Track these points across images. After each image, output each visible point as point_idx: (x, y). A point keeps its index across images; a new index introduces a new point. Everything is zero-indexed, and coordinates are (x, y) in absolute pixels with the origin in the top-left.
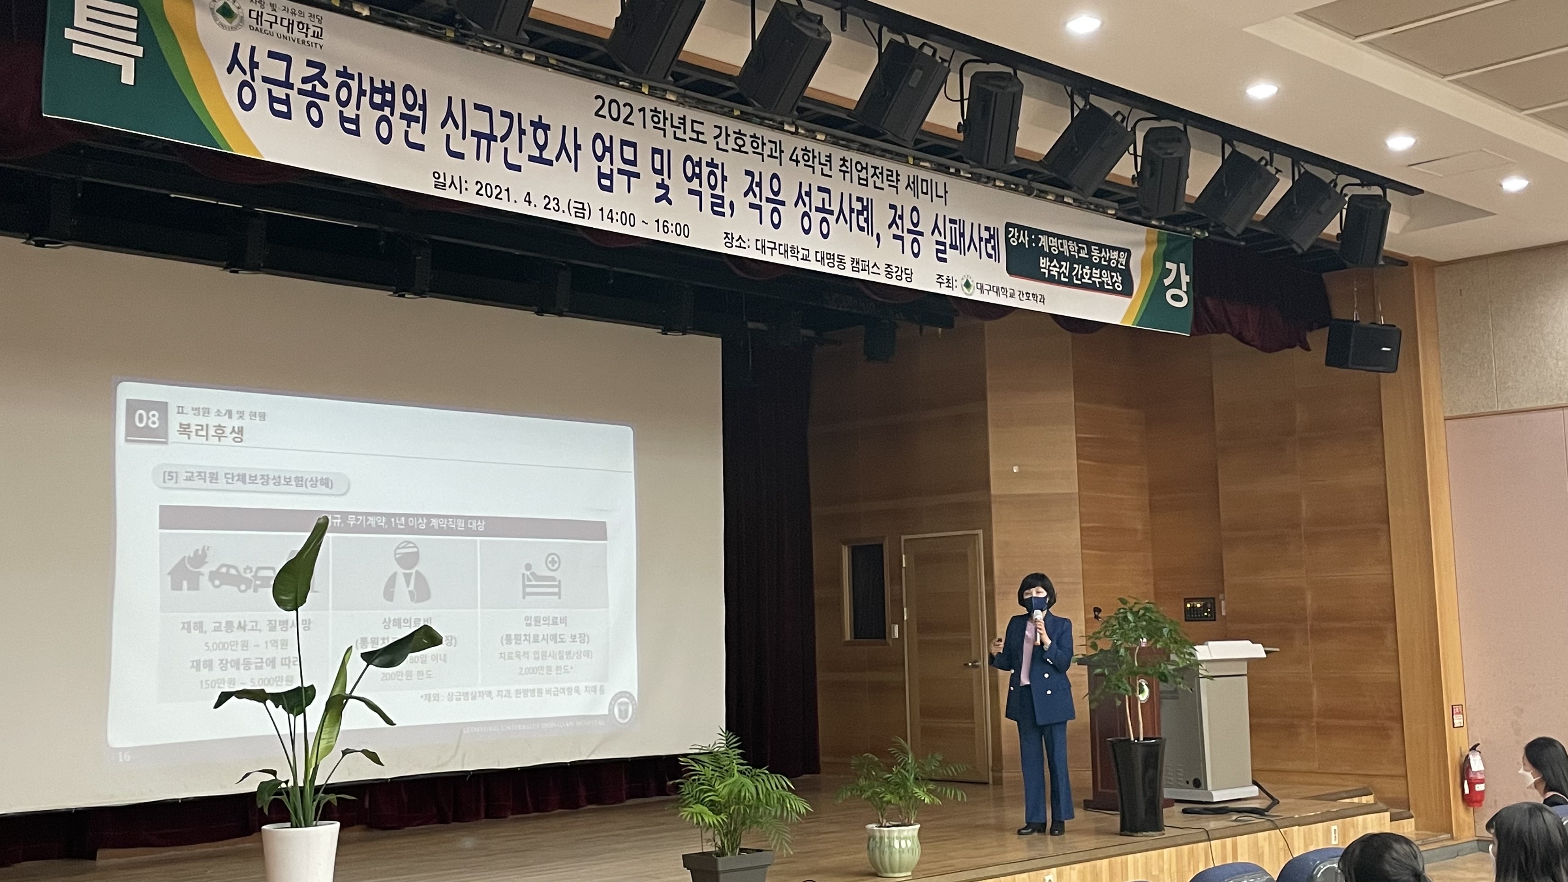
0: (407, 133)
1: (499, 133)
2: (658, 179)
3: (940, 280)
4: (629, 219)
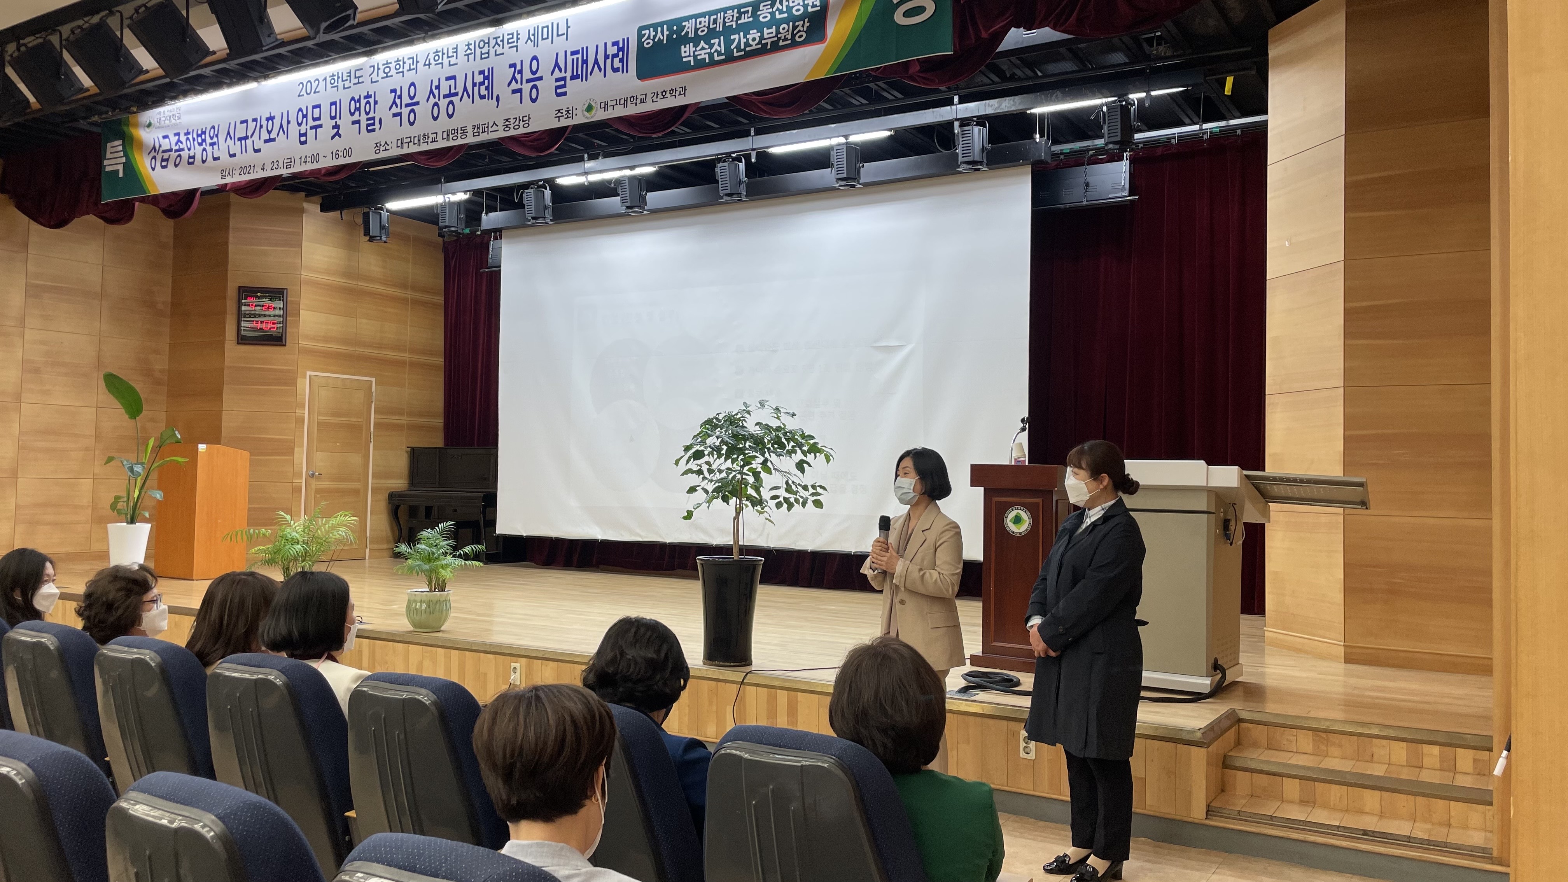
0: (213, 152)
1: (249, 134)
2: (333, 122)
4: (315, 158)
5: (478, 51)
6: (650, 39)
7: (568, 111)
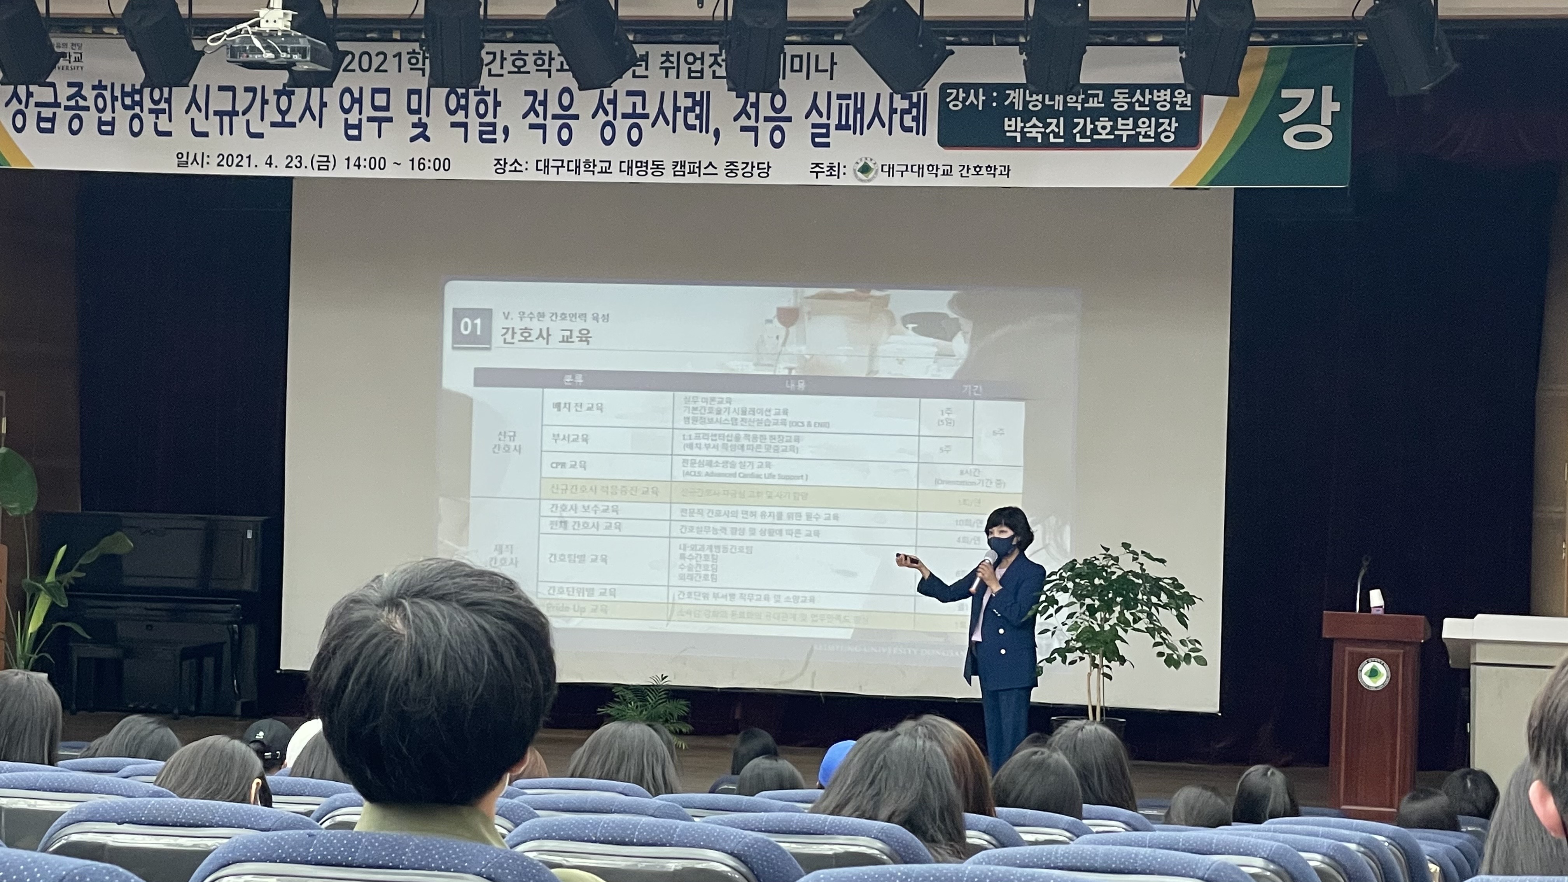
3: (817, 169)
5: (684, 68)
6: (958, 100)
7: (831, 168)
